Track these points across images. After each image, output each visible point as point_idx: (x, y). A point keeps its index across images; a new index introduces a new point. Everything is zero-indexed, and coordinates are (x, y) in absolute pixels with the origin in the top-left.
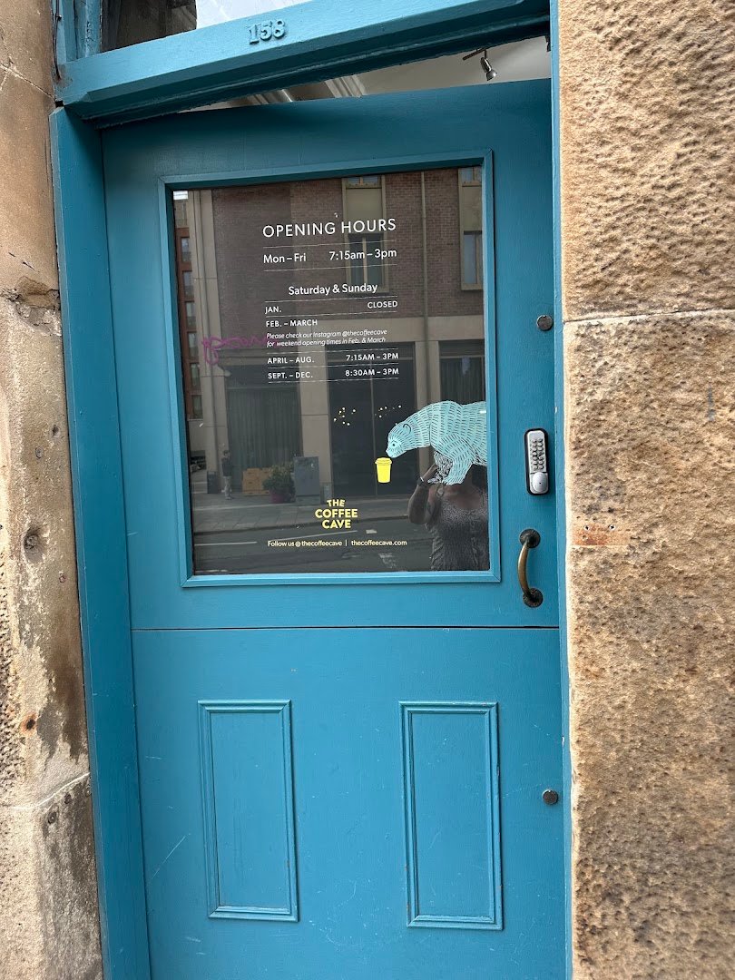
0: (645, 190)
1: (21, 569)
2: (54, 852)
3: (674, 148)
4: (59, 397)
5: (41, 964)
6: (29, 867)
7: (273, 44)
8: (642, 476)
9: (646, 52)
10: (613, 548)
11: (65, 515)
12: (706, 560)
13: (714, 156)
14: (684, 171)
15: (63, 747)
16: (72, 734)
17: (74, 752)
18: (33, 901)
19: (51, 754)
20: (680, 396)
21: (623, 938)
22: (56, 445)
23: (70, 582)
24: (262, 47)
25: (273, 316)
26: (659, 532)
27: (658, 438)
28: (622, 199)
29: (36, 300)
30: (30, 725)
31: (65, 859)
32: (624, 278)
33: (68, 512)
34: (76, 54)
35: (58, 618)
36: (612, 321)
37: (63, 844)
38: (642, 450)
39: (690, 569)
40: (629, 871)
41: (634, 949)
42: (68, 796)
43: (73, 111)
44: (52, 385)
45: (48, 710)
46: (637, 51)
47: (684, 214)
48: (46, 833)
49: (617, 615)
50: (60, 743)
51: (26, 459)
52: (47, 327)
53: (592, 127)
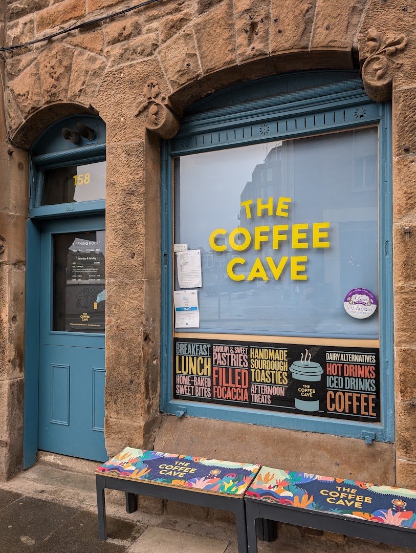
0: (117, 257)
1: (10, 325)
2: (13, 393)
3: (122, 250)
4: (24, 286)
5: (7, 419)
6: (6, 395)
7: (71, 211)
8: (116, 310)
9: (118, 232)
10: (112, 324)
11: (23, 313)
12: (125, 326)
13: (127, 252)
14: (123, 254)
15: (18, 369)
16: (21, 366)
17: (21, 371)
18: (6, 404)
19: (14, 369)
20: (122, 295)
21: (112, 403)
22: (22, 297)
23: (23, 330)
24: (69, 212)
25: (74, 265)
26: (119, 320)
27: (118, 303)
28: (114, 258)
29: (20, 264)
30: (9, 361)
31: (16, 397)
32: (114, 272)
33: (24, 313)
34: (34, 206)
35: (19, 338)
36: (112, 280)
37: (16, 392)
38: (116, 305)
39: (123, 328)
40: (113, 389)
41: (114, 406)
42: (18, 381)
43: (32, 219)
44: (22, 284)
45: (14, 359)
46: (116, 232)
47: (123, 262)
48: (11, 388)
49: (112, 337)
50: (17, 368)
51: (14, 300)
52: (22, 270)
53: (110, 244)
